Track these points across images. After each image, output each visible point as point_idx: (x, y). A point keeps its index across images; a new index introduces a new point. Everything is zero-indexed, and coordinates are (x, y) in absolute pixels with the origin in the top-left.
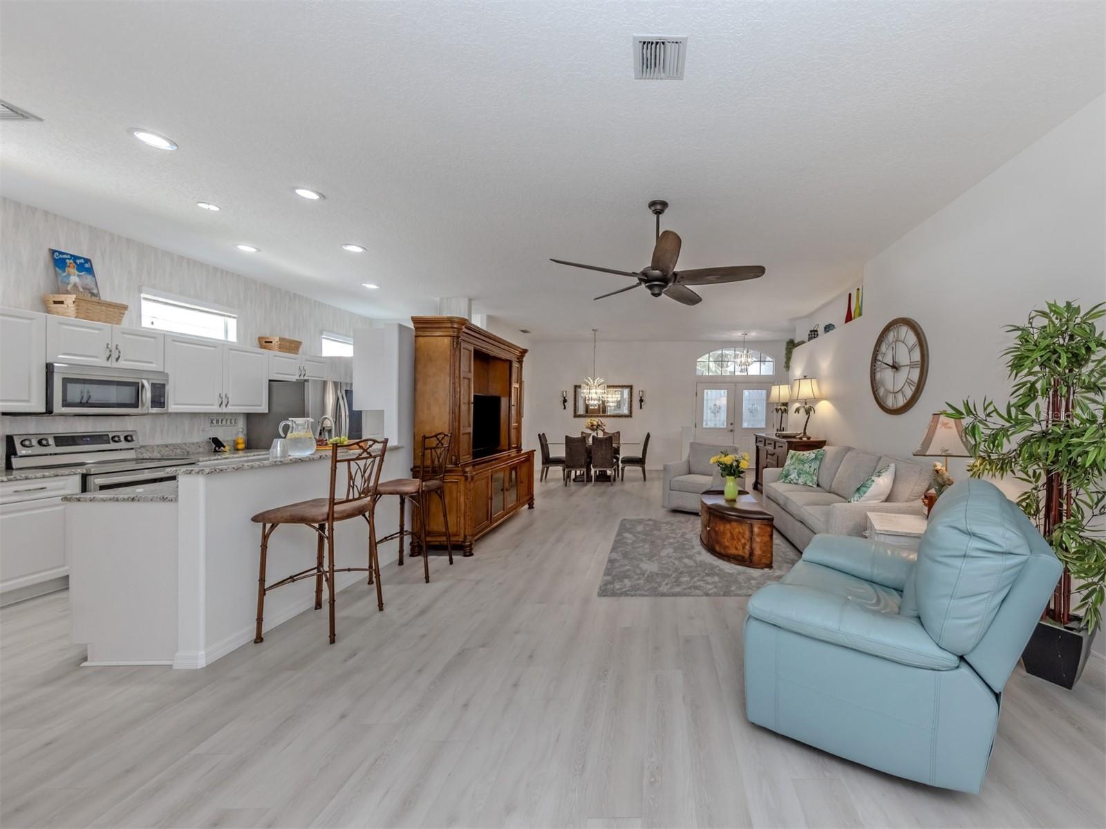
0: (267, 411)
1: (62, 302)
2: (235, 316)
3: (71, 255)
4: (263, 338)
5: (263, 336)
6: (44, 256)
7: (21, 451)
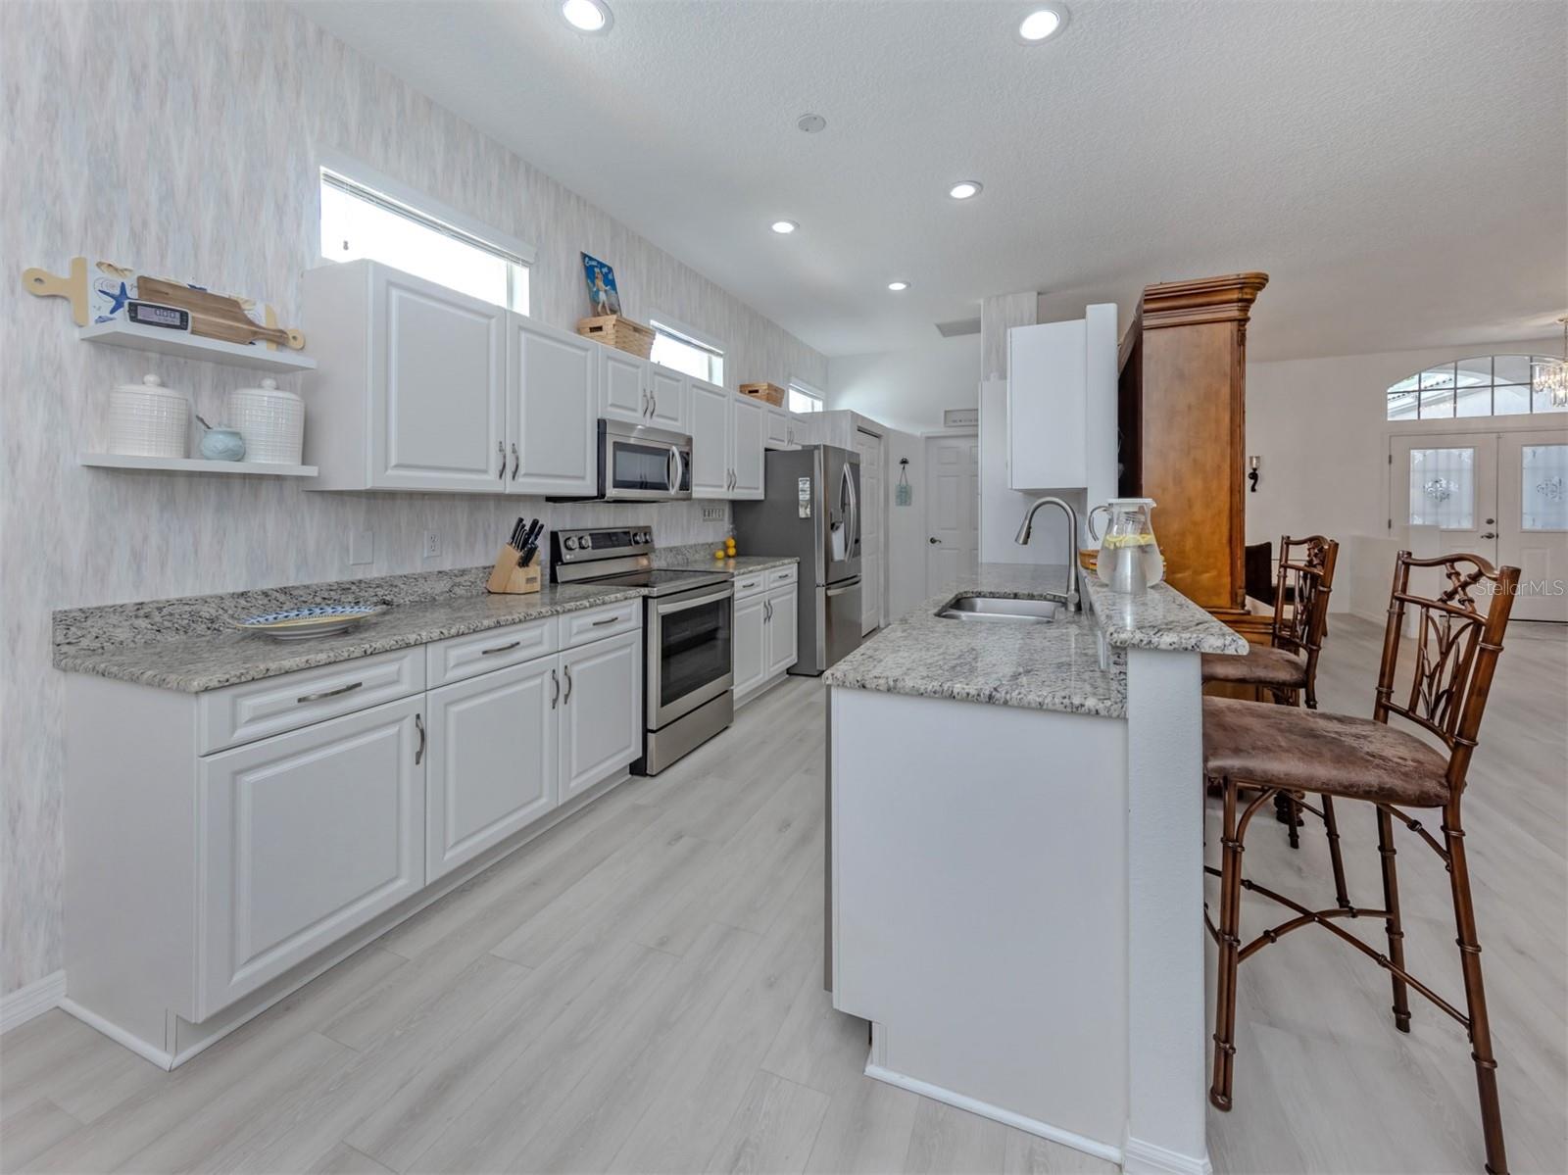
0: (763, 498)
1: (600, 329)
2: (721, 352)
3: (599, 262)
4: (747, 386)
5: (747, 383)
6: (577, 263)
7: (567, 556)
